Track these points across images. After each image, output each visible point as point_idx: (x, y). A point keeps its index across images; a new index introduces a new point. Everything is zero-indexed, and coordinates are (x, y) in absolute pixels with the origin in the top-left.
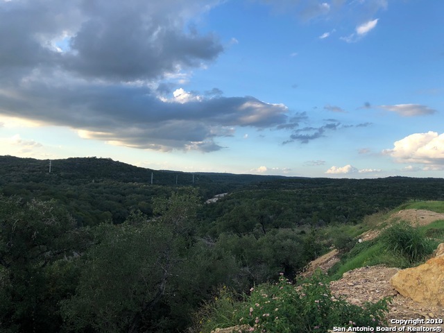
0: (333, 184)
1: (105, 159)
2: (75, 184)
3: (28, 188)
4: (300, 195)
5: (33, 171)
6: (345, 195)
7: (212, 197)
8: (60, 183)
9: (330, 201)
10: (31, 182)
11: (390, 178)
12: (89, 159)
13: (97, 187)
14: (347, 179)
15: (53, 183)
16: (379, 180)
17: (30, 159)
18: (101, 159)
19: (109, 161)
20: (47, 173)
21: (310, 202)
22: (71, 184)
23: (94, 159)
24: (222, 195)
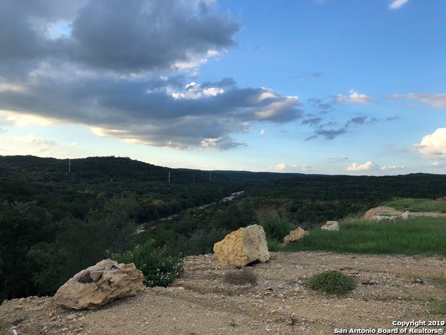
0: (350, 181)
1: (123, 158)
2: (94, 183)
3: (48, 187)
4: (316, 193)
5: (53, 171)
6: (362, 193)
7: (228, 196)
8: (79, 182)
9: (347, 198)
10: (51, 181)
11: (411, 175)
12: (107, 158)
13: (115, 186)
14: (366, 177)
15: (73, 182)
16: (400, 177)
17: (51, 158)
18: (119, 158)
19: (127, 160)
20: (67, 173)
21: (326, 200)
22: (90, 183)
23: (113, 158)
24: (239, 193)
